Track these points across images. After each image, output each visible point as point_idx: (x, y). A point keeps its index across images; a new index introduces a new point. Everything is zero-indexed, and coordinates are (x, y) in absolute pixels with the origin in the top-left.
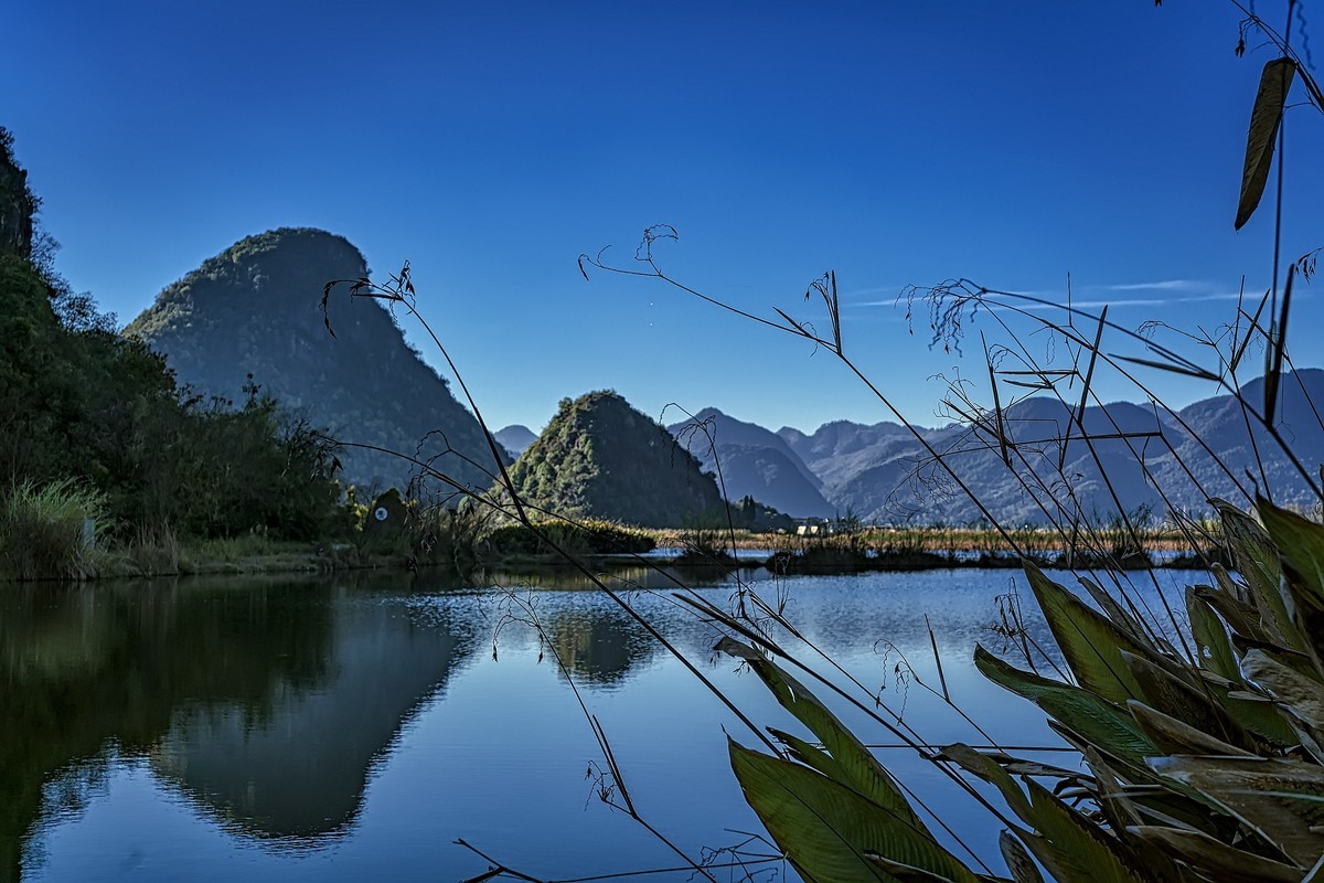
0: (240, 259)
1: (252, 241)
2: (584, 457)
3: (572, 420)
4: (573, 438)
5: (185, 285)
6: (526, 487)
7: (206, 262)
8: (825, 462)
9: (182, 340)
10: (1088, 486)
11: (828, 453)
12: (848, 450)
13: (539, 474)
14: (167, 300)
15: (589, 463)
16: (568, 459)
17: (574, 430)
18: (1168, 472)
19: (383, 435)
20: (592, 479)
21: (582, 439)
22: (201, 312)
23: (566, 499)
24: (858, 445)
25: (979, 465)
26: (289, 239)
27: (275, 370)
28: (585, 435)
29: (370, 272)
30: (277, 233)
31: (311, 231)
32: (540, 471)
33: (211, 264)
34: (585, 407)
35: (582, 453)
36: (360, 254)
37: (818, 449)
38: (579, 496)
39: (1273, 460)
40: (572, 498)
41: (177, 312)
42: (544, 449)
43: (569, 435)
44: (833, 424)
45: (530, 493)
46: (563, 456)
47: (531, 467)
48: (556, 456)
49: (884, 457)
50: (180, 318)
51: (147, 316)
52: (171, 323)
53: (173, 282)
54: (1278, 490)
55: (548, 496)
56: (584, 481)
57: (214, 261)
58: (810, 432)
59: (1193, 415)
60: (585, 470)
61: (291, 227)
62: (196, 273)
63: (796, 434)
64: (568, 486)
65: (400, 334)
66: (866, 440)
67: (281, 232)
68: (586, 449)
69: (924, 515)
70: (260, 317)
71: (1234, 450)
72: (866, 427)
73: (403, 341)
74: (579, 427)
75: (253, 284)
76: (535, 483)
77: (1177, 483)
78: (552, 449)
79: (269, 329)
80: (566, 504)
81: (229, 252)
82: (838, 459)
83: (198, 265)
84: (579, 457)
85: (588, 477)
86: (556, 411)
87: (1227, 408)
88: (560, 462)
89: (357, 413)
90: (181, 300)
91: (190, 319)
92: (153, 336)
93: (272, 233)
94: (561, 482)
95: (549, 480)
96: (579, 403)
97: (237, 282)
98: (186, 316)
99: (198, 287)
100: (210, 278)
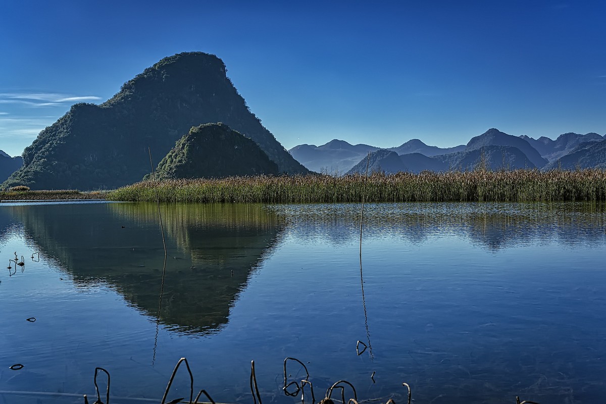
1: (166, 59)
2: (184, 155)
9: (124, 106)
11: (562, 148)
14: (126, 87)
15: (185, 157)
22: (137, 93)
33: (147, 71)
35: (184, 153)
36: (222, 63)
37: (556, 147)
41: (127, 93)
44: (566, 135)
50: (127, 96)
51: (116, 96)
52: (122, 98)
53: (129, 80)
57: (149, 69)
58: (554, 139)
60: (180, 161)
62: (139, 75)
63: (547, 140)
72: (582, 136)
75: (162, 79)
85: (179, 164)
95: (169, 166)
97: (156, 79)
98: (130, 95)
99: (139, 82)
100: (144, 77)
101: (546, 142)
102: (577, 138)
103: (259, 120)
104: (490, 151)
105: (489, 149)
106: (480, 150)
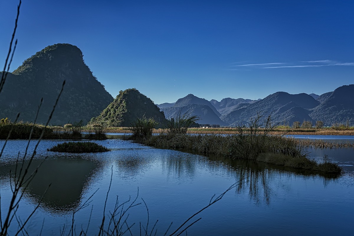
0: (46, 52)
1: (50, 47)
2: (124, 107)
3: (121, 96)
4: (121, 102)
5: (31, 59)
6: (108, 115)
7: (37, 53)
8: (223, 109)
9: (29, 74)
10: (292, 116)
11: (224, 107)
12: (230, 106)
13: (111, 112)
14: (26, 63)
15: (125, 108)
16: (119, 107)
17: (122, 99)
18: (315, 113)
19: (84, 100)
20: (125, 113)
21: (123, 102)
22: (34, 67)
23: (118, 118)
24: (233, 104)
25: (263, 110)
26: (60, 46)
27: (54, 83)
28: (124, 101)
29: (83, 56)
30: (57, 45)
31: (66, 44)
32: (112, 110)
33: (38, 53)
34: (125, 93)
35: (123, 106)
36: (81, 51)
37: (221, 105)
38: (121, 118)
39: (344, 109)
40: (119, 118)
41: (28, 66)
42: (114, 104)
43: (120, 101)
44: (226, 99)
45: (109, 117)
46: (118, 107)
47: (110, 110)
48: (116, 107)
49: (238, 108)
50: (29, 68)
51: (20, 68)
52: (26, 70)
53: (28, 58)
54: (345, 118)
55: (113, 118)
56: (122, 113)
57: (39, 53)
58: (219, 101)
59: (323, 97)
60: (123, 110)
61: (61, 43)
62: (34, 56)
63: (216, 101)
64: (118, 115)
65: (91, 73)
66: (235, 103)
67: (58, 44)
68: (124, 105)
69: (247, 124)
70: (51, 68)
71: (333, 107)
72: (235, 100)
73: (92, 75)
74: (123, 99)
75: (49, 59)
76: (110, 114)
77: (318, 116)
78: (116, 104)
79: (53, 71)
80: (117, 120)
81: (43, 50)
82: (227, 108)
83: (35, 54)
84: (122, 107)
85: (124, 112)
86: (118, 94)
87: (332, 95)
88: (117, 108)
89: (77, 94)
90: (29, 63)
91: (31, 68)
92: (21, 73)
93: (56, 45)
94: (117, 113)
95: (114, 113)
96: (124, 92)
97: (45, 59)
98: (30, 68)
99: (34, 60)
100: (37, 57)
101: (215, 103)
102: (232, 101)
103: (103, 86)
104: (193, 107)
105: (192, 106)
106: (187, 106)
